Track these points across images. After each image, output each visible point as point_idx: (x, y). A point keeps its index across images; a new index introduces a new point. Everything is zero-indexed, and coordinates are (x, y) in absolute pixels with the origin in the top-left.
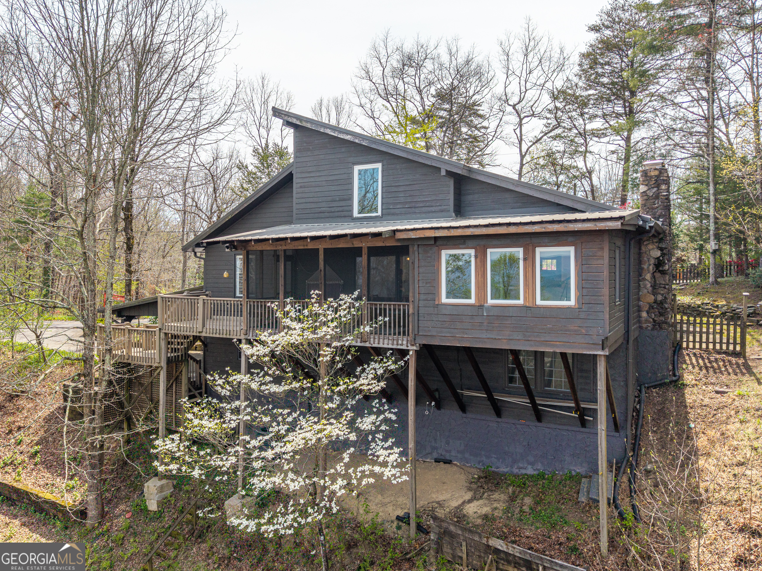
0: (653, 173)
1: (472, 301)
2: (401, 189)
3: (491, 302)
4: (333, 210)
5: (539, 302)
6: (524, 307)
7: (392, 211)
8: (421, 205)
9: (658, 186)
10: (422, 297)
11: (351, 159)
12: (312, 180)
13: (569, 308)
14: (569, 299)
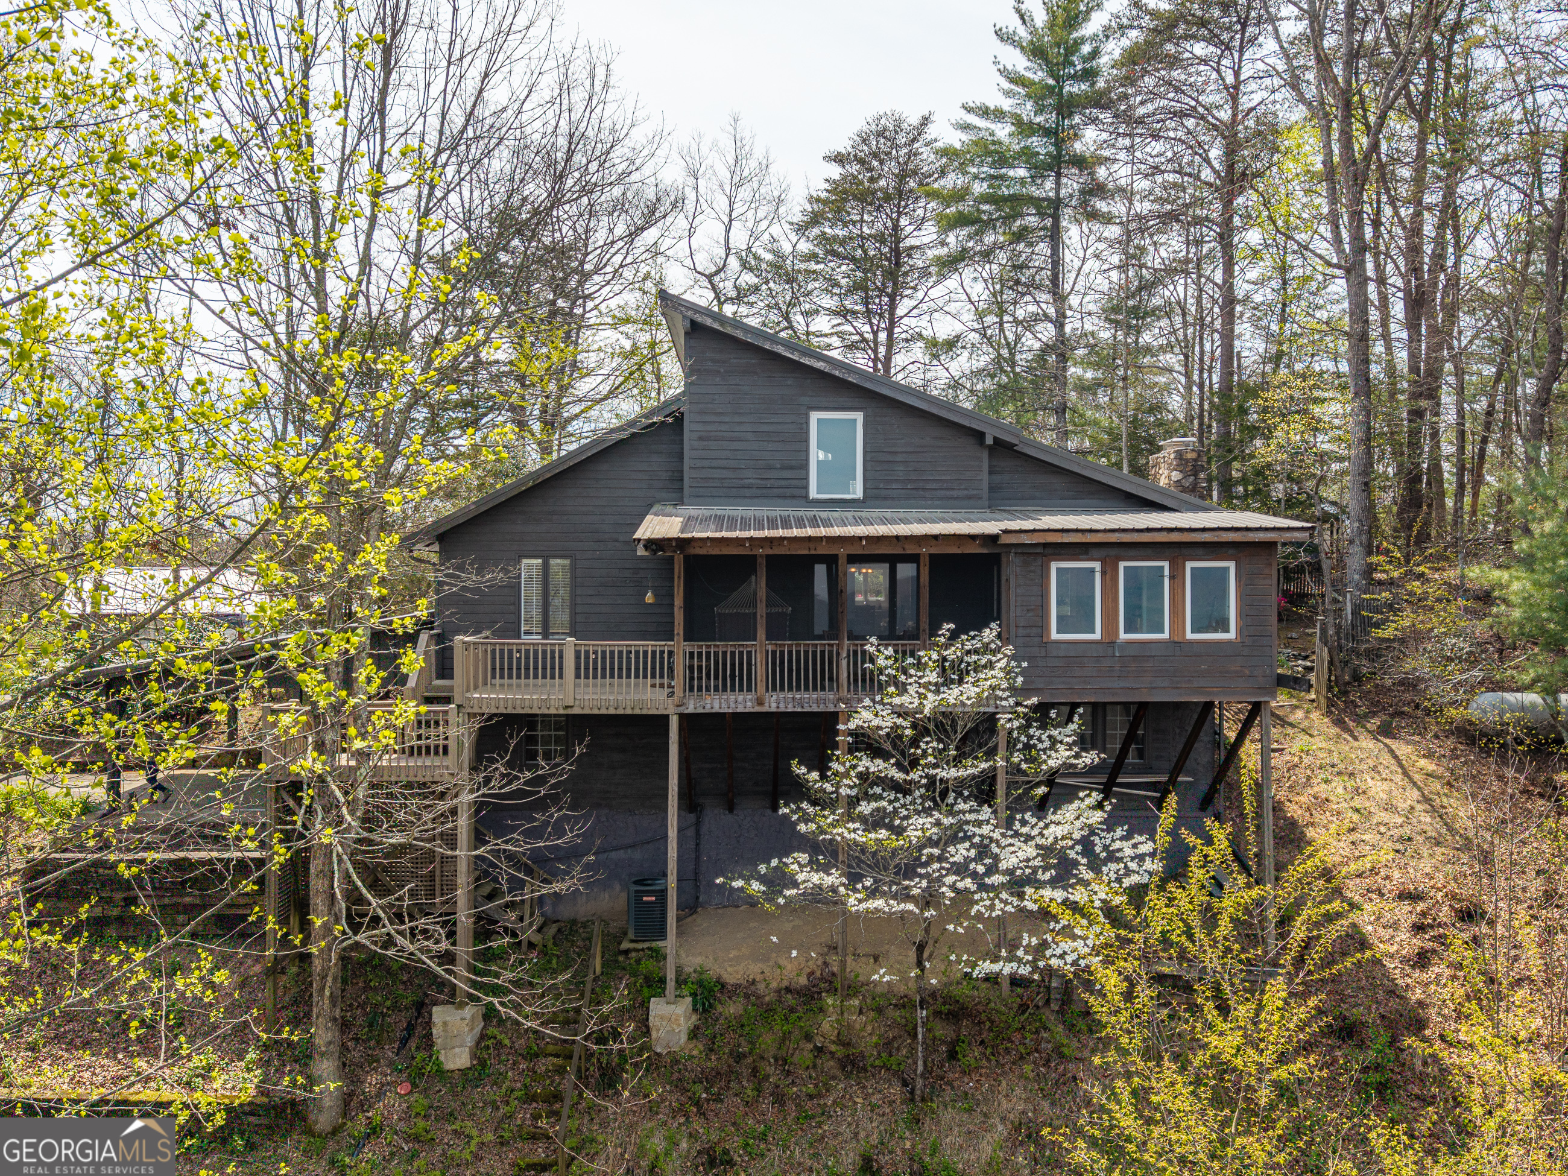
0: (1189, 456)
1: (1097, 636)
2: (899, 458)
3: (1123, 636)
4: (769, 484)
5: (1190, 636)
6: (1171, 643)
7: (884, 493)
8: (934, 486)
9: (1196, 475)
10: (1021, 631)
11: (805, 400)
12: (724, 427)
13: (1229, 642)
14: (1227, 631)
